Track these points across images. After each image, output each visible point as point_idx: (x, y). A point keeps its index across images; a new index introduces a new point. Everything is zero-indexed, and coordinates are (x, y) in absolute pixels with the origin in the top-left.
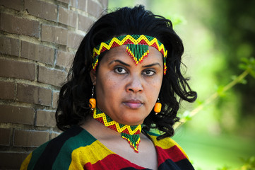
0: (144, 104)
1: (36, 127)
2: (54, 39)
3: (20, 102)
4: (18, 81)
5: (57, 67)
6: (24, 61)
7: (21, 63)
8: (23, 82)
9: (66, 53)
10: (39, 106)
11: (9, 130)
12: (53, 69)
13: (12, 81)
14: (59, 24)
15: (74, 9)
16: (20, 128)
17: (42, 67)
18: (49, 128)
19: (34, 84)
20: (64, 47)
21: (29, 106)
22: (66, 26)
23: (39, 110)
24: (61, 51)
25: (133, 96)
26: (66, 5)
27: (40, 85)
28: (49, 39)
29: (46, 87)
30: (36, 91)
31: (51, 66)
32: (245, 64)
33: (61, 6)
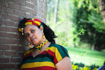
0: (36, 38)
1: (28, 46)
3: (24, 39)
15: (38, 16)
25: (32, 38)
32: (81, 30)
33: (34, 16)
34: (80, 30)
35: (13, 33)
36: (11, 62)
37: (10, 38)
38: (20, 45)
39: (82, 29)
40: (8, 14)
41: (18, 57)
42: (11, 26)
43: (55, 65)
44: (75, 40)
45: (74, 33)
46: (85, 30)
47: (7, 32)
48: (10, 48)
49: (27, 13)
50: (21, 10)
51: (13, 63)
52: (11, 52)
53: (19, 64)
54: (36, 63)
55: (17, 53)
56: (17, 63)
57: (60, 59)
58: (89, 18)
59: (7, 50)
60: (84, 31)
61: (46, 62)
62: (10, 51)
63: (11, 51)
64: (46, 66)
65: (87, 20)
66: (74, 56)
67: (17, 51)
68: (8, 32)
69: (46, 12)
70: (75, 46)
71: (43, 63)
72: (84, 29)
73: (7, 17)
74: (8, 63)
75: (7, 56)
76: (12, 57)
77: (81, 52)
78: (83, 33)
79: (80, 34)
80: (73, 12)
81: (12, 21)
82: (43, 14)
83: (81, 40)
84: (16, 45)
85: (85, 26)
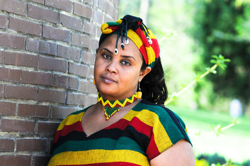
0: (117, 82)
1: (67, 105)
2: (80, 43)
3: (56, 87)
4: (55, 73)
5: (82, 63)
6: (59, 59)
7: (57, 60)
8: (58, 73)
9: (88, 53)
10: (69, 90)
11: (48, 107)
12: (79, 64)
13: (50, 72)
14: (84, 33)
15: (94, 23)
16: (56, 105)
17: (72, 63)
18: (76, 106)
19: (66, 75)
20: (87, 49)
21: (62, 90)
22: (88, 34)
23: (69, 93)
24: (85, 52)
25: (109, 75)
26: (89, 20)
27: (70, 76)
28: (77, 44)
29: (74, 76)
30: (67, 80)
31: (78, 62)
32: (215, 59)
33: (85, 21)
34: (212, 61)
35: (24, 69)
36: (18, 150)
37: (16, 83)
38: (44, 104)
39: (221, 57)
40: (11, 15)
41: (38, 136)
42: (20, 50)
43: (149, 160)
44: (198, 88)
45: (197, 70)
46: (228, 60)
47: (7, 67)
48: (17, 110)
49: (63, 13)
50: (47, 3)
51: (25, 154)
52: (20, 122)
53: (41, 157)
54: (96, 151)
55: (37, 125)
56: (36, 154)
57: (166, 146)
58: (238, 28)
59: (8, 115)
60: (225, 63)
61: (123, 151)
62: (15, 118)
63: (20, 119)
64: (123, 161)
65: (234, 32)
66: (196, 134)
67: (36, 119)
68: (11, 67)
69: (117, 11)
70: (200, 108)
71: (116, 152)
72: (226, 58)
73: (7, 24)
74: (10, 154)
75: (9, 132)
76: (22, 136)
77: (215, 123)
78: (223, 67)
79: (213, 70)
80: (193, 10)
81: (21, 35)
82: (108, 16)
83: (216, 90)
84: (32, 102)
85: (228, 50)
